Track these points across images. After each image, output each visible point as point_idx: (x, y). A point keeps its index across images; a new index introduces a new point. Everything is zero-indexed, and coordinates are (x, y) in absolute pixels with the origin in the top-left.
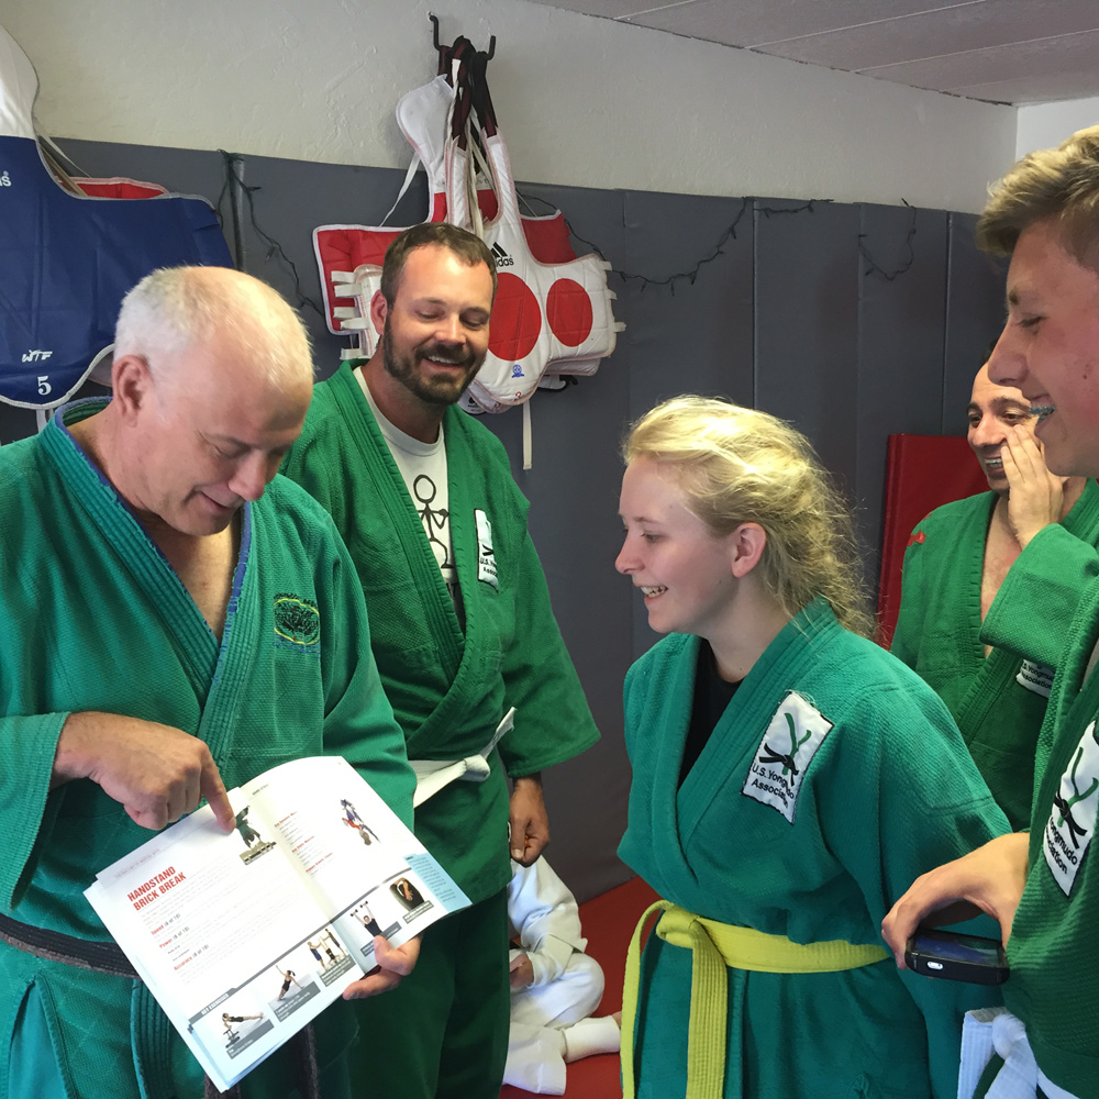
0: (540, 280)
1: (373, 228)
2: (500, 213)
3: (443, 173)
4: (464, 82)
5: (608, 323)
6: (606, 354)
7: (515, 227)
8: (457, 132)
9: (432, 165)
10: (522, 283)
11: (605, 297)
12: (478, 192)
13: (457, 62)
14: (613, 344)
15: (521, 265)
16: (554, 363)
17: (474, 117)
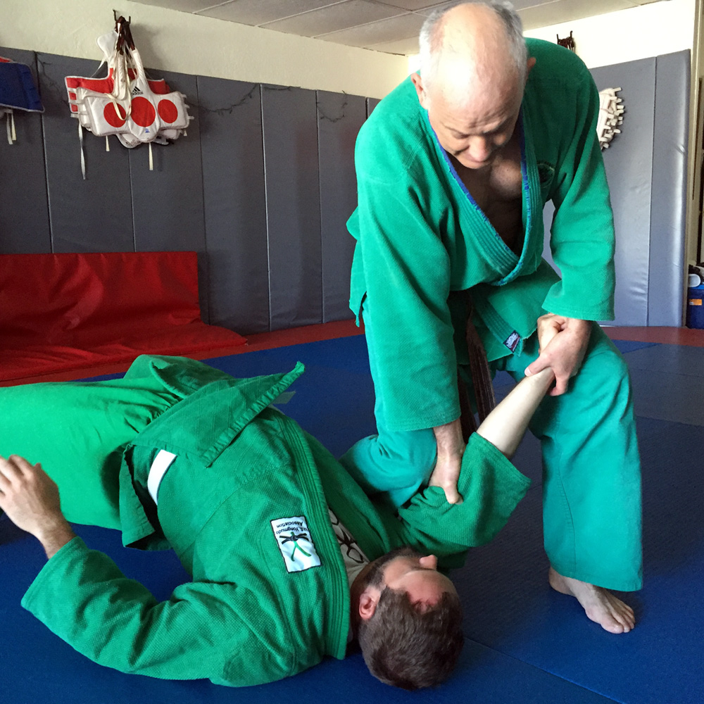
0: (155, 100)
1: (86, 78)
2: (138, 77)
3: (113, 61)
4: (122, 32)
5: (185, 116)
6: (185, 127)
7: (144, 82)
8: (119, 49)
9: (109, 59)
10: (147, 101)
11: (183, 107)
12: (128, 69)
13: (119, 25)
14: (188, 123)
15: (147, 94)
16: (162, 129)
17: (126, 43)
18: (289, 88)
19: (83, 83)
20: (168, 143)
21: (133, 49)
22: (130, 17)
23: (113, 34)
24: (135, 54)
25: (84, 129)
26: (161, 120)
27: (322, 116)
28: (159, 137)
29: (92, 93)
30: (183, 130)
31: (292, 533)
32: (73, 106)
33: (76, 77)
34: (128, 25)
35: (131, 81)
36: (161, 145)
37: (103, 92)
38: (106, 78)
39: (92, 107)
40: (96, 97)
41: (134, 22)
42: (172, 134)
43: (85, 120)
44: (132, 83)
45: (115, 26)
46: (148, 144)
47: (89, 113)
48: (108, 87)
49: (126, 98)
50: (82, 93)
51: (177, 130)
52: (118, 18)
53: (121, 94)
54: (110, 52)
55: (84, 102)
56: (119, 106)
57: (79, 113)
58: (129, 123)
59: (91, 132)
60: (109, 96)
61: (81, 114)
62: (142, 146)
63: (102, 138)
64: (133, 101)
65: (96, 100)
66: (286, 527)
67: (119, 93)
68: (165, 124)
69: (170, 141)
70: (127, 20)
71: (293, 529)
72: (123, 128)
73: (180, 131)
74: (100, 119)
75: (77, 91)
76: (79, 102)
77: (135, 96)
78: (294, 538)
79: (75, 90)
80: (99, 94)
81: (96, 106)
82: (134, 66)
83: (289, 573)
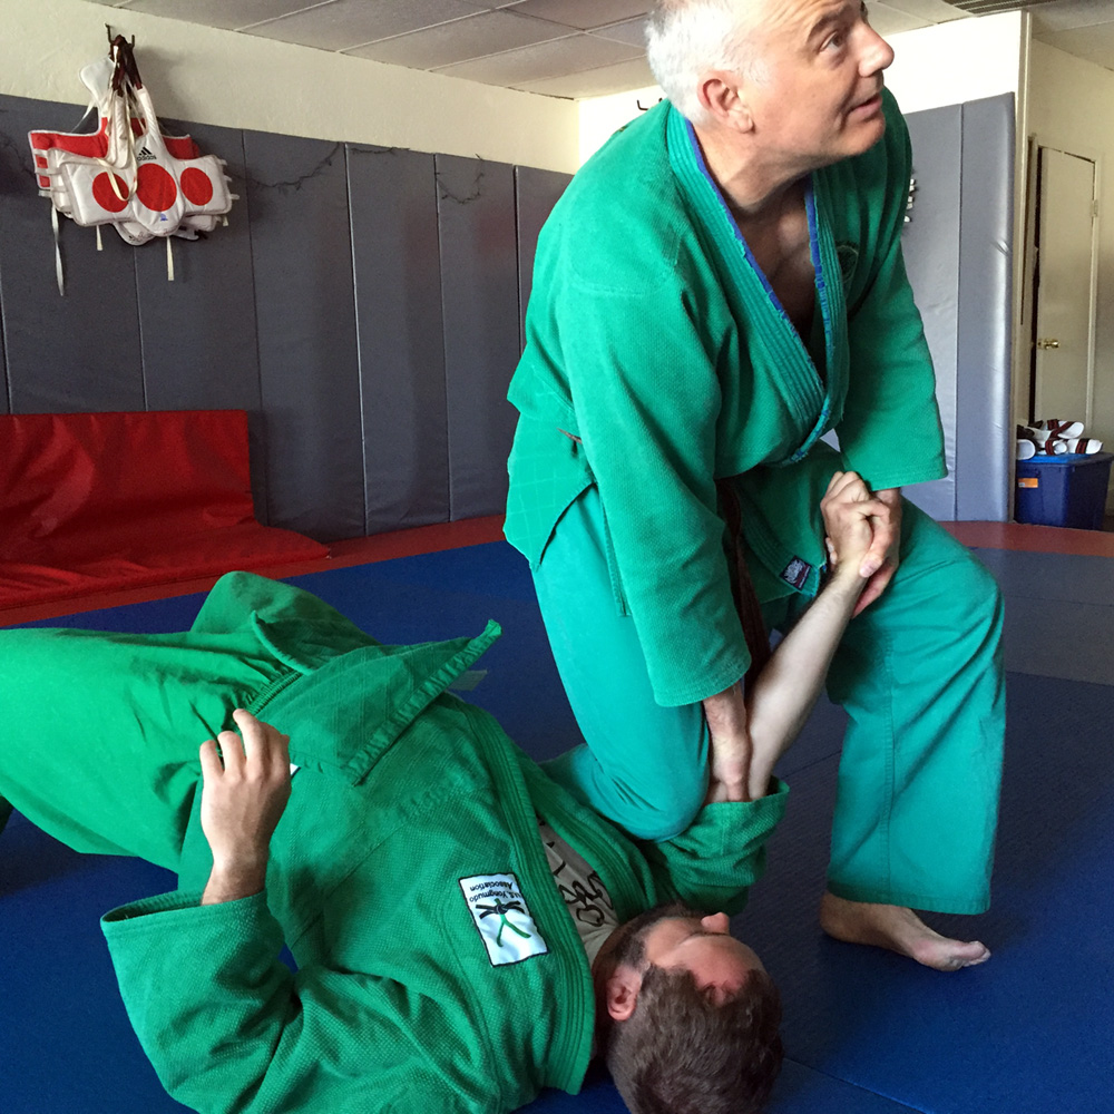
0: (176, 169)
1: (64, 134)
2: (147, 132)
3: (107, 107)
4: (120, 59)
5: (225, 195)
6: (225, 212)
7: (157, 139)
8: (117, 87)
9: (100, 103)
10: (163, 169)
11: (221, 179)
12: (131, 119)
13: (116, 48)
14: (230, 206)
15: (162, 159)
16: (188, 215)
17: (127, 78)
18: (392, 150)
19: (58, 142)
20: (197, 237)
21: (140, 87)
22: (133, 37)
23: (107, 63)
24: (143, 96)
25: (61, 215)
26: (187, 200)
27: (445, 194)
28: (183, 227)
29: (73, 158)
30: (221, 216)
31: (497, 900)
32: (42, 177)
33: (46, 132)
34: (131, 49)
35: (135, 139)
36: (186, 240)
37: (90, 155)
38: (95, 134)
39: (74, 181)
40: (80, 164)
41: (140, 44)
42: (205, 223)
43: (61, 201)
44: (138, 142)
45: (109, 51)
46: (165, 238)
47: (68, 190)
48: (100, 148)
49: (128, 165)
50: (57, 158)
51: (213, 216)
52: (113, 38)
53: (120, 158)
54: (101, 93)
55: (59, 172)
56: (117, 178)
57: (51, 188)
58: (135, 205)
59: (72, 219)
60: (102, 162)
61: (55, 191)
62: (156, 242)
63: (90, 230)
64: (140, 170)
65: (79, 168)
66: (486, 890)
67: (117, 158)
68: (192, 207)
69: (201, 234)
70: (129, 41)
71: (498, 894)
72: (125, 213)
73: (217, 219)
74: (86, 199)
75: (49, 155)
76: (53, 172)
77: (143, 163)
78: (500, 909)
79: (44, 153)
80: (84, 160)
81: (80, 178)
82: (141, 114)
83: (494, 966)
